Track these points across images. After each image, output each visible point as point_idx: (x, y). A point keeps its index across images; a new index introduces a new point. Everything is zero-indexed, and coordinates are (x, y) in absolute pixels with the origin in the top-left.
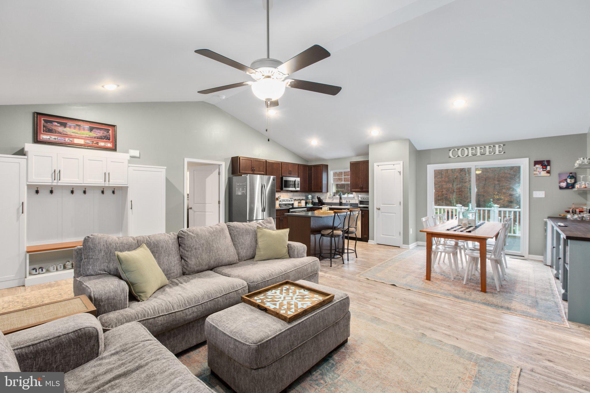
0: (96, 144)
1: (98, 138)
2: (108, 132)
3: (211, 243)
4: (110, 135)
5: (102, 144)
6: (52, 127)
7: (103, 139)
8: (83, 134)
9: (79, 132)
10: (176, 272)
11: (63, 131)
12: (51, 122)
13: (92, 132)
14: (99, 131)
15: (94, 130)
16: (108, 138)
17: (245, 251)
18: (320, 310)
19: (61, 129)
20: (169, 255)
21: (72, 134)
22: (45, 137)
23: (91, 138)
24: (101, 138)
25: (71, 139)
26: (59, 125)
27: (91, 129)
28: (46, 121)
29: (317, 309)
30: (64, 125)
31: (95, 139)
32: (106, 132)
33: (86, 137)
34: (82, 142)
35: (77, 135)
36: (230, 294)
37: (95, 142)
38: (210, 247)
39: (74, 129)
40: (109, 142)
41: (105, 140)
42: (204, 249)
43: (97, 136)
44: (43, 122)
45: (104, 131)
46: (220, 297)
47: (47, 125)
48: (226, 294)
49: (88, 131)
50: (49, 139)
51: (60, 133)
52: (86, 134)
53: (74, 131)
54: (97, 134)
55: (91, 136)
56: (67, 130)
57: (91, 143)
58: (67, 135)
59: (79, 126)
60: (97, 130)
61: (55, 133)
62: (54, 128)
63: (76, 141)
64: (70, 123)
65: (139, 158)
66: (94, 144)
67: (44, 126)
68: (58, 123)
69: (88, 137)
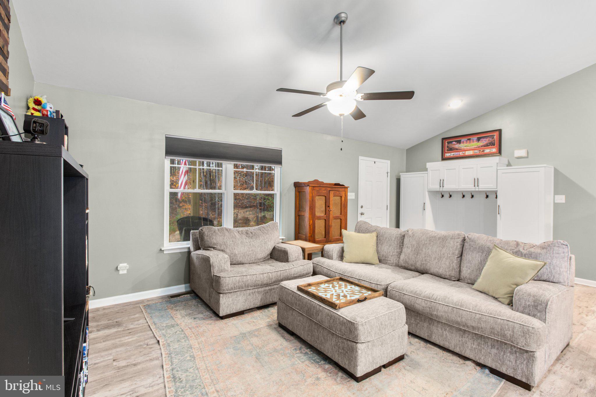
0: (482, 152)
1: (485, 146)
2: (493, 138)
3: (421, 246)
4: (495, 141)
5: (487, 151)
6: (452, 146)
7: (489, 146)
8: (472, 146)
9: (469, 145)
10: (392, 261)
11: (459, 147)
12: (451, 142)
13: (480, 142)
14: (485, 139)
15: (481, 140)
16: (493, 144)
17: (469, 271)
18: (318, 303)
19: (457, 146)
20: (390, 246)
21: (465, 148)
22: (447, 155)
23: (479, 147)
24: (487, 145)
25: (464, 152)
26: (456, 143)
27: (479, 139)
28: (448, 143)
29: (317, 300)
30: (459, 142)
31: (482, 148)
32: (491, 138)
33: (475, 148)
34: (471, 153)
35: (468, 147)
36: (365, 282)
37: (481, 151)
38: (419, 250)
39: (466, 144)
40: (494, 147)
41: (490, 147)
42: (413, 249)
43: (484, 144)
44: (446, 144)
45: (490, 138)
46: (357, 279)
47: (449, 145)
48: (362, 280)
49: (476, 141)
50: (450, 156)
51: (457, 149)
52: (475, 145)
53: (466, 145)
54: (483, 143)
55: (479, 146)
56: (462, 146)
57: (479, 152)
58: (461, 149)
59: (469, 139)
60: (484, 139)
61: (454, 150)
62: (453, 146)
63: (468, 153)
64: (463, 140)
65: (527, 157)
66: (481, 152)
67: (447, 147)
68: (455, 141)
69: (476, 148)
